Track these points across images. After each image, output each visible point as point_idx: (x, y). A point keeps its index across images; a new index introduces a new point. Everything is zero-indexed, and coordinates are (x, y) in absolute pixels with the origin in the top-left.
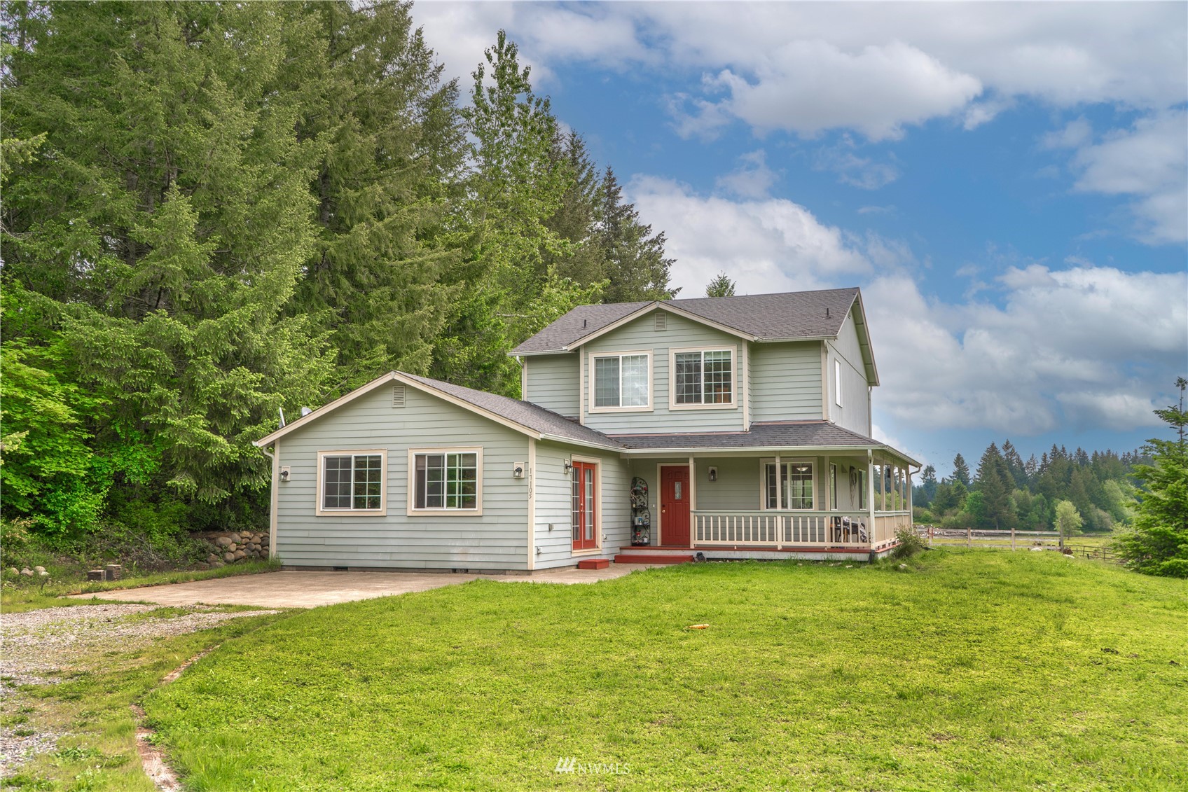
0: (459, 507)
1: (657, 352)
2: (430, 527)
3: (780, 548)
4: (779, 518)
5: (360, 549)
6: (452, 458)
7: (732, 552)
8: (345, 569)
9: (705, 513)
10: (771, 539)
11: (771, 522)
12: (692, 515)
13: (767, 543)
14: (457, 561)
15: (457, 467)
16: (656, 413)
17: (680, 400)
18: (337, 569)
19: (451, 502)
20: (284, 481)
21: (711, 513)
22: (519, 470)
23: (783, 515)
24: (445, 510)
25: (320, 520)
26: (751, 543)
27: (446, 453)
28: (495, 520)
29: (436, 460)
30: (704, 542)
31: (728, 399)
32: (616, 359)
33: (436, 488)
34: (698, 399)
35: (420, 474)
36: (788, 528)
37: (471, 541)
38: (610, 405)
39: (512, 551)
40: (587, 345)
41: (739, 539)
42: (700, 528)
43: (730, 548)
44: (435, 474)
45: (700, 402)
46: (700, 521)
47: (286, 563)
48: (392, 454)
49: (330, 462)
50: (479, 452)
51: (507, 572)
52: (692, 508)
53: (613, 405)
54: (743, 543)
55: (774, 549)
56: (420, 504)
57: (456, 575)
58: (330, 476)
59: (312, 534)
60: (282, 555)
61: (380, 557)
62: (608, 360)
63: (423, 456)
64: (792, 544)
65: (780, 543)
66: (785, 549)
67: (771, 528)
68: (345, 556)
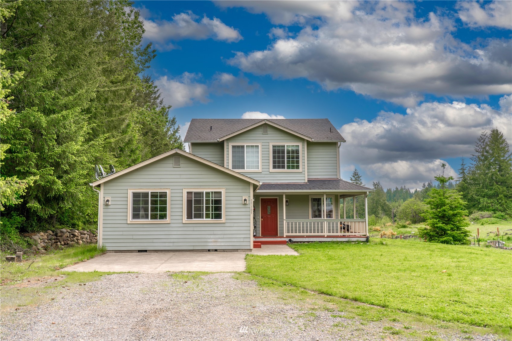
0: (212, 218)
1: (264, 144)
2: (195, 229)
3: (326, 236)
4: (325, 223)
5: (155, 241)
6: (208, 194)
7: (304, 239)
8: (146, 251)
9: (291, 221)
10: (322, 232)
11: (322, 224)
12: (285, 221)
13: (320, 234)
14: (212, 246)
15: (211, 198)
16: (263, 173)
17: (274, 167)
18: (139, 251)
19: (208, 216)
20: (107, 205)
21: (294, 221)
22: (245, 200)
23: (327, 221)
24: (205, 220)
25: (130, 226)
26: (312, 234)
27: (205, 191)
28: (232, 225)
29: (199, 194)
30: (290, 234)
31: (298, 167)
32: (243, 147)
33: (199, 209)
34: (283, 167)
35: (189, 202)
36: (329, 227)
37: (219, 235)
38: (240, 169)
39: (242, 240)
40: (227, 140)
41: (307, 232)
42: (288, 227)
43: (303, 237)
44: (198, 202)
45: (285, 168)
46: (288, 224)
47: (109, 249)
48: (173, 191)
49: (136, 195)
50: (223, 191)
51: (239, 250)
52: (285, 218)
53: (242, 169)
54: (309, 234)
55: (323, 237)
56: (189, 216)
57: (211, 252)
58: (135, 202)
59: (125, 233)
60: (107, 245)
61: (167, 244)
62: (238, 147)
63: (191, 193)
64: (331, 234)
65: (326, 234)
66: (328, 237)
67: (322, 227)
68: (146, 244)
